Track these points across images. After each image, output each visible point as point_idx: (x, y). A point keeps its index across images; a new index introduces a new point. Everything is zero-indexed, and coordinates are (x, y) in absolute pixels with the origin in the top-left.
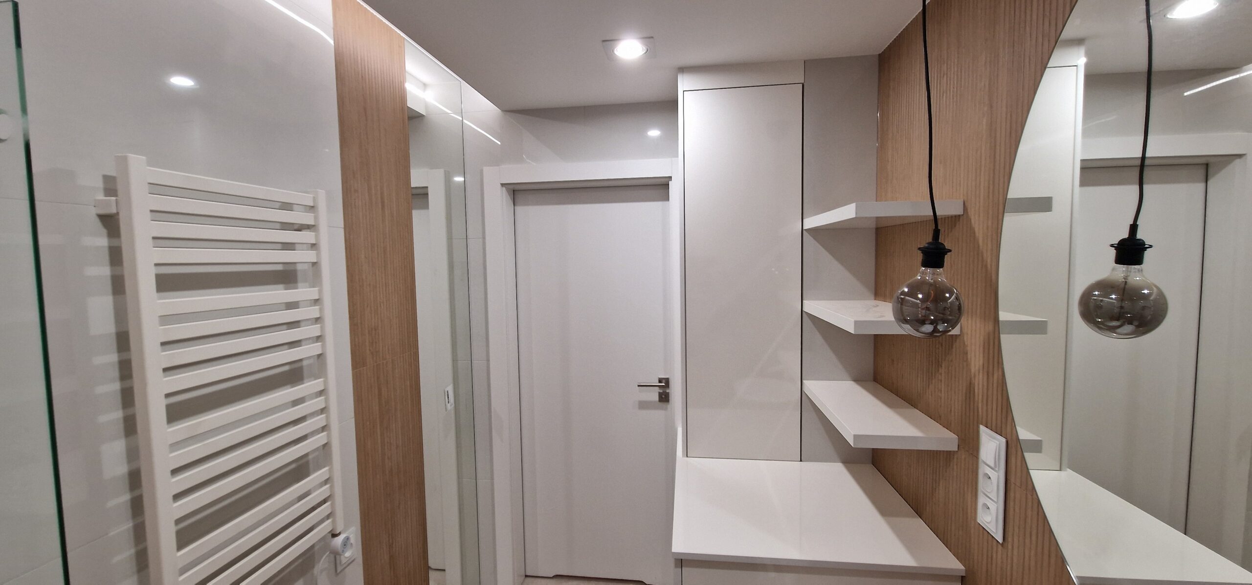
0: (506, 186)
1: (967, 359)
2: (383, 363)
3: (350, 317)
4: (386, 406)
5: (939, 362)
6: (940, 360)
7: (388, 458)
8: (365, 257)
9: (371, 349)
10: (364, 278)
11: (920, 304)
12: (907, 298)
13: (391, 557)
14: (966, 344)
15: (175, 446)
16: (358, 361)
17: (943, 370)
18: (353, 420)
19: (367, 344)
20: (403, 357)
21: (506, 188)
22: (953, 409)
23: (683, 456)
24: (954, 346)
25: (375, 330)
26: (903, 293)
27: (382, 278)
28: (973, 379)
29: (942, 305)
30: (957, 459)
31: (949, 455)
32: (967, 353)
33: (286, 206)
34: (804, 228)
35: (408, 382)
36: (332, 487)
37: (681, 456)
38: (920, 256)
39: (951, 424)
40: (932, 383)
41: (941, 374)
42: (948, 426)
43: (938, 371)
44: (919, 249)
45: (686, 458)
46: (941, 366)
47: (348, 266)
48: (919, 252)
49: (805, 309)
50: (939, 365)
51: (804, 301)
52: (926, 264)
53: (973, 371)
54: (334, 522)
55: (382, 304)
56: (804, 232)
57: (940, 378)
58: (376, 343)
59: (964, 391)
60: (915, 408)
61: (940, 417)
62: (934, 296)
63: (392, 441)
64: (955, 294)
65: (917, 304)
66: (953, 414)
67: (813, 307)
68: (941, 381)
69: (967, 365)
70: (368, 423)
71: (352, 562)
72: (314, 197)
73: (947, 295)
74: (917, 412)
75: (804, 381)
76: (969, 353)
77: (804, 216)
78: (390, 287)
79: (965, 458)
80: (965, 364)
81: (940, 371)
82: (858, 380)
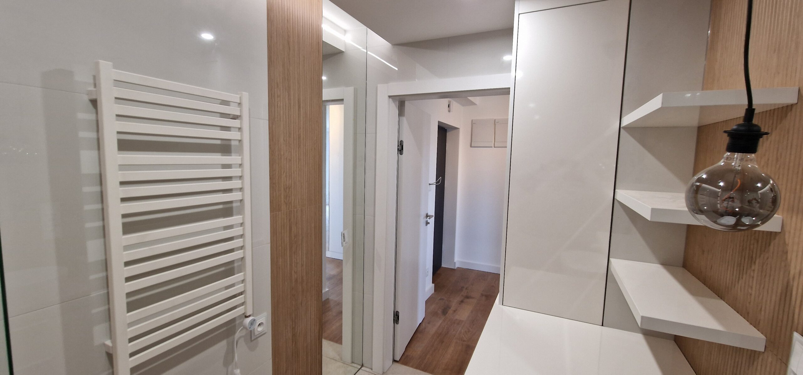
0: (392, 97)
1: (786, 258)
2: (294, 210)
3: (270, 178)
4: (295, 238)
5: (752, 257)
6: (754, 256)
7: (295, 272)
8: (284, 140)
9: (285, 201)
10: (282, 153)
11: (720, 193)
12: (704, 185)
13: (294, 335)
14: (787, 242)
15: (127, 248)
16: (275, 207)
17: (756, 267)
18: (269, 245)
19: (282, 197)
20: (310, 208)
21: (392, 99)
22: (763, 309)
23: (499, 304)
24: (772, 244)
25: (289, 188)
26: (700, 180)
27: (296, 155)
28: (791, 281)
29: (749, 196)
30: (762, 359)
31: (753, 355)
32: (787, 252)
33: (225, 103)
34: (622, 126)
35: (313, 224)
36: (245, 286)
37: (498, 304)
38: (725, 140)
39: (759, 322)
40: (742, 278)
41: (754, 270)
42: (756, 324)
43: (751, 267)
44: (725, 132)
45: (501, 306)
46: (755, 263)
47: (270, 145)
48: (726, 135)
49: (618, 197)
50: (752, 260)
51: (616, 190)
52: (732, 148)
53: (792, 272)
54: (245, 308)
55: (295, 172)
56: (621, 129)
57: (752, 274)
58: (289, 197)
59: (779, 291)
60: (721, 299)
61: (748, 313)
62: (740, 186)
63: (298, 261)
64: (769, 185)
65: (716, 193)
66: (763, 313)
67: (623, 196)
68: (753, 277)
69: (785, 266)
70: (280, 248)
71: (262, 334)
72: (240, 97)
73: (759, 185)
74: (722, 304)
75: (611, 259)
76: (789, 252)
77: (623, 115)
78: (302, 161)
79: (771, 363)
80: (783, 264)
81: (753, 268)
82: (666, 264)
